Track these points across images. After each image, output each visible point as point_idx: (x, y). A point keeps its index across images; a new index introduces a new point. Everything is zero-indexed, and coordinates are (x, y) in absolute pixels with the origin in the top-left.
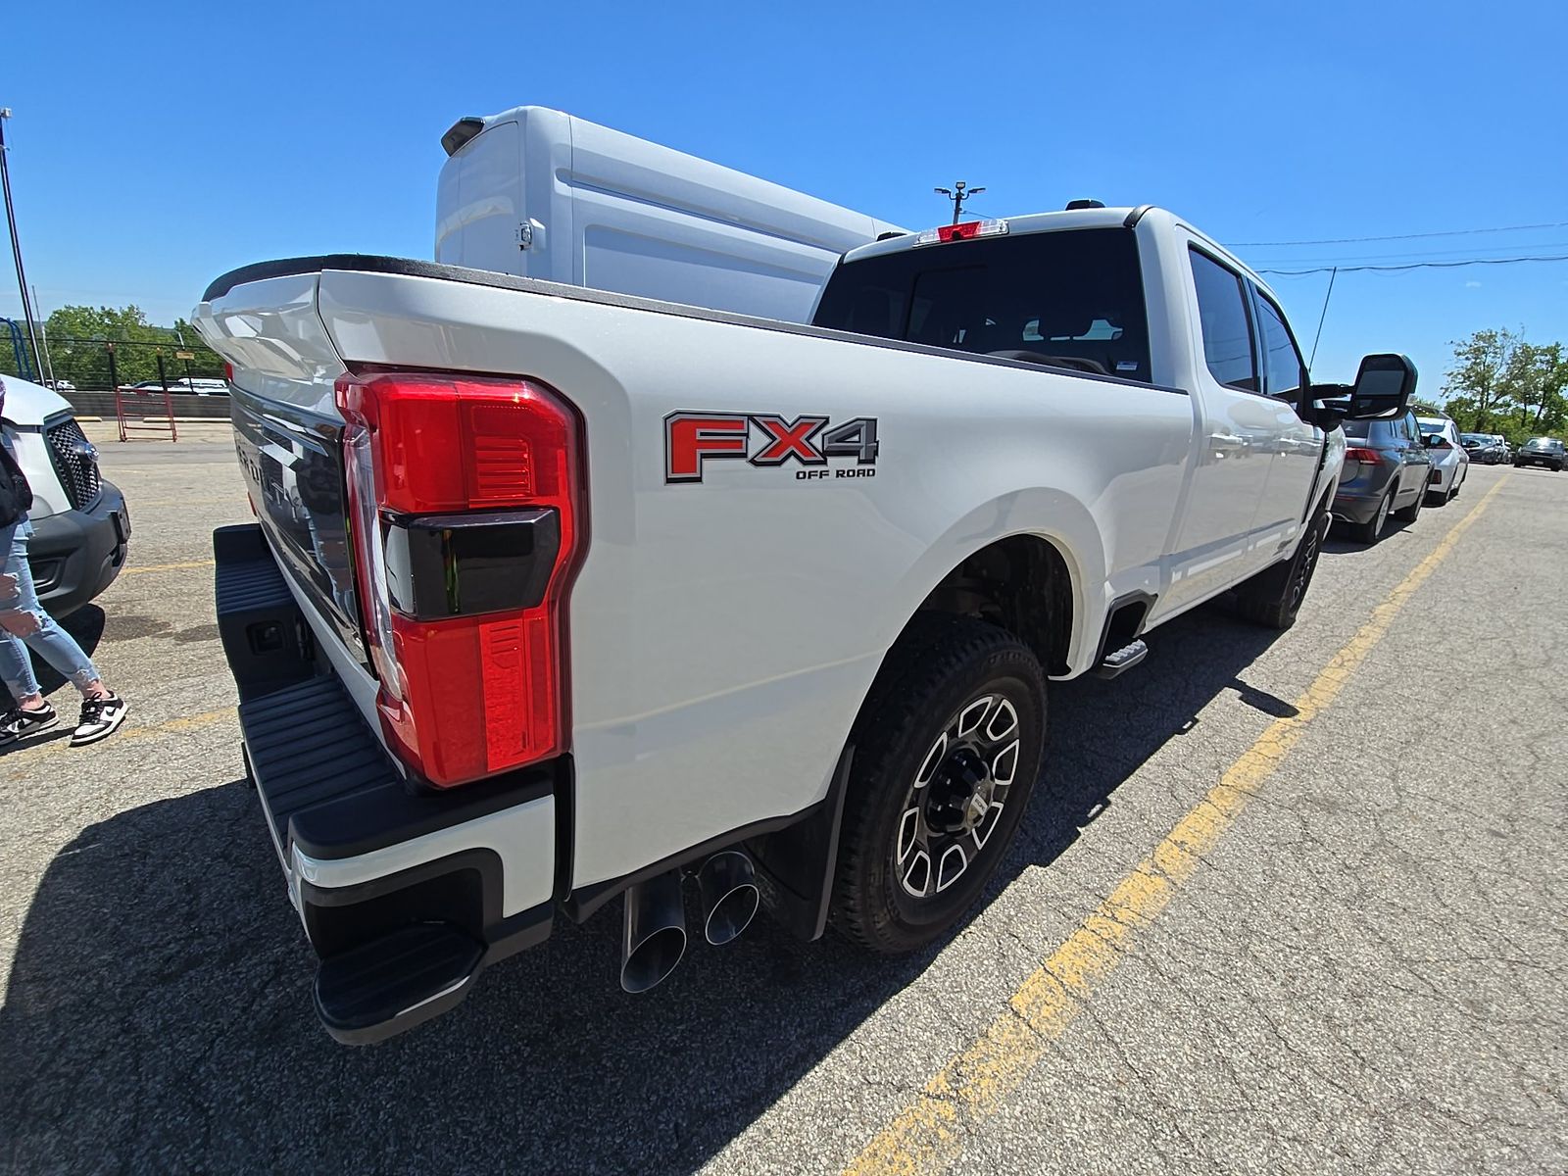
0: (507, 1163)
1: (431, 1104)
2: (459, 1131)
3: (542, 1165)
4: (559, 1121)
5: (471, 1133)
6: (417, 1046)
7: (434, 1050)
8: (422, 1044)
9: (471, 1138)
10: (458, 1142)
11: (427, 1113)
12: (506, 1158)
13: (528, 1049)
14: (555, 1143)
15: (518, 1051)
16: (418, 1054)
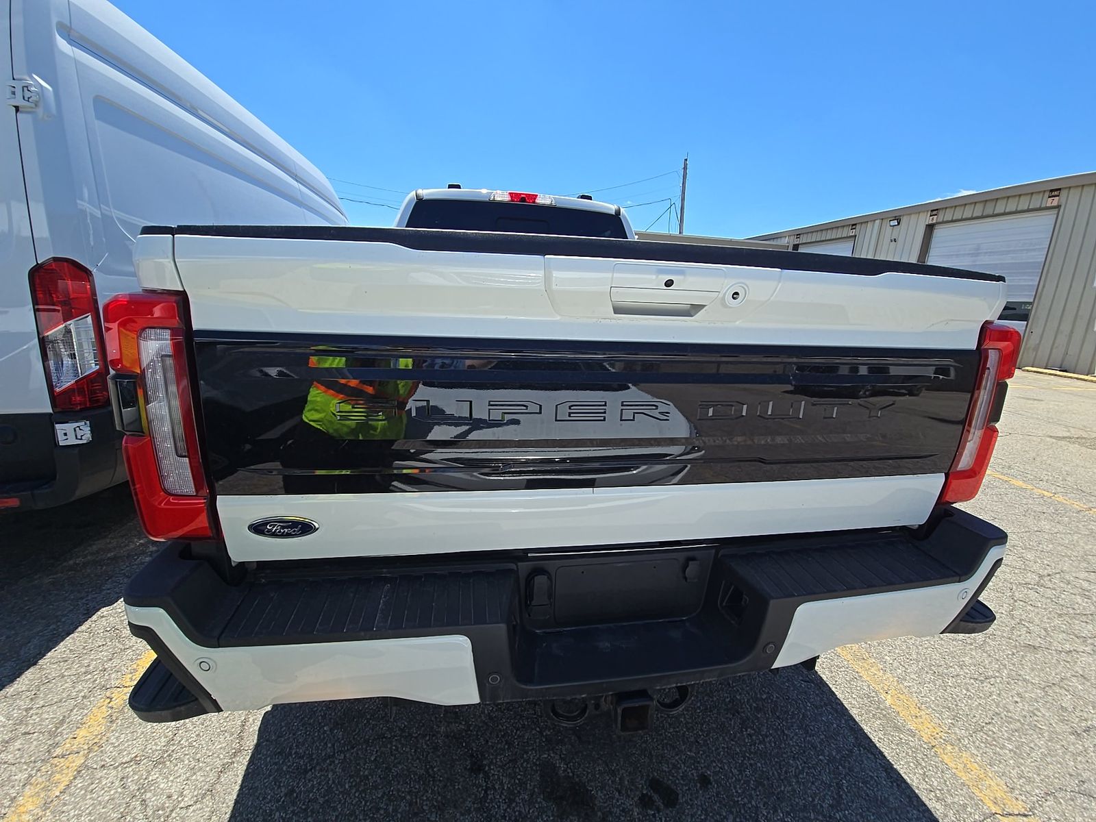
0: (821, 755)
1: (782, 789)
2: (801, 776)
3: (822, 740)
4: (797, 726)
5: (803, 770)
6: (737, 792)
7: (742, 782)
8: (735, 788)
9: (806, 771)
10: (808, 777)
11: (788, 792)
12: (819, 755)
13: (749, 730)
14: (810, 731)
15: (750, 735)
16: (743, 792)
